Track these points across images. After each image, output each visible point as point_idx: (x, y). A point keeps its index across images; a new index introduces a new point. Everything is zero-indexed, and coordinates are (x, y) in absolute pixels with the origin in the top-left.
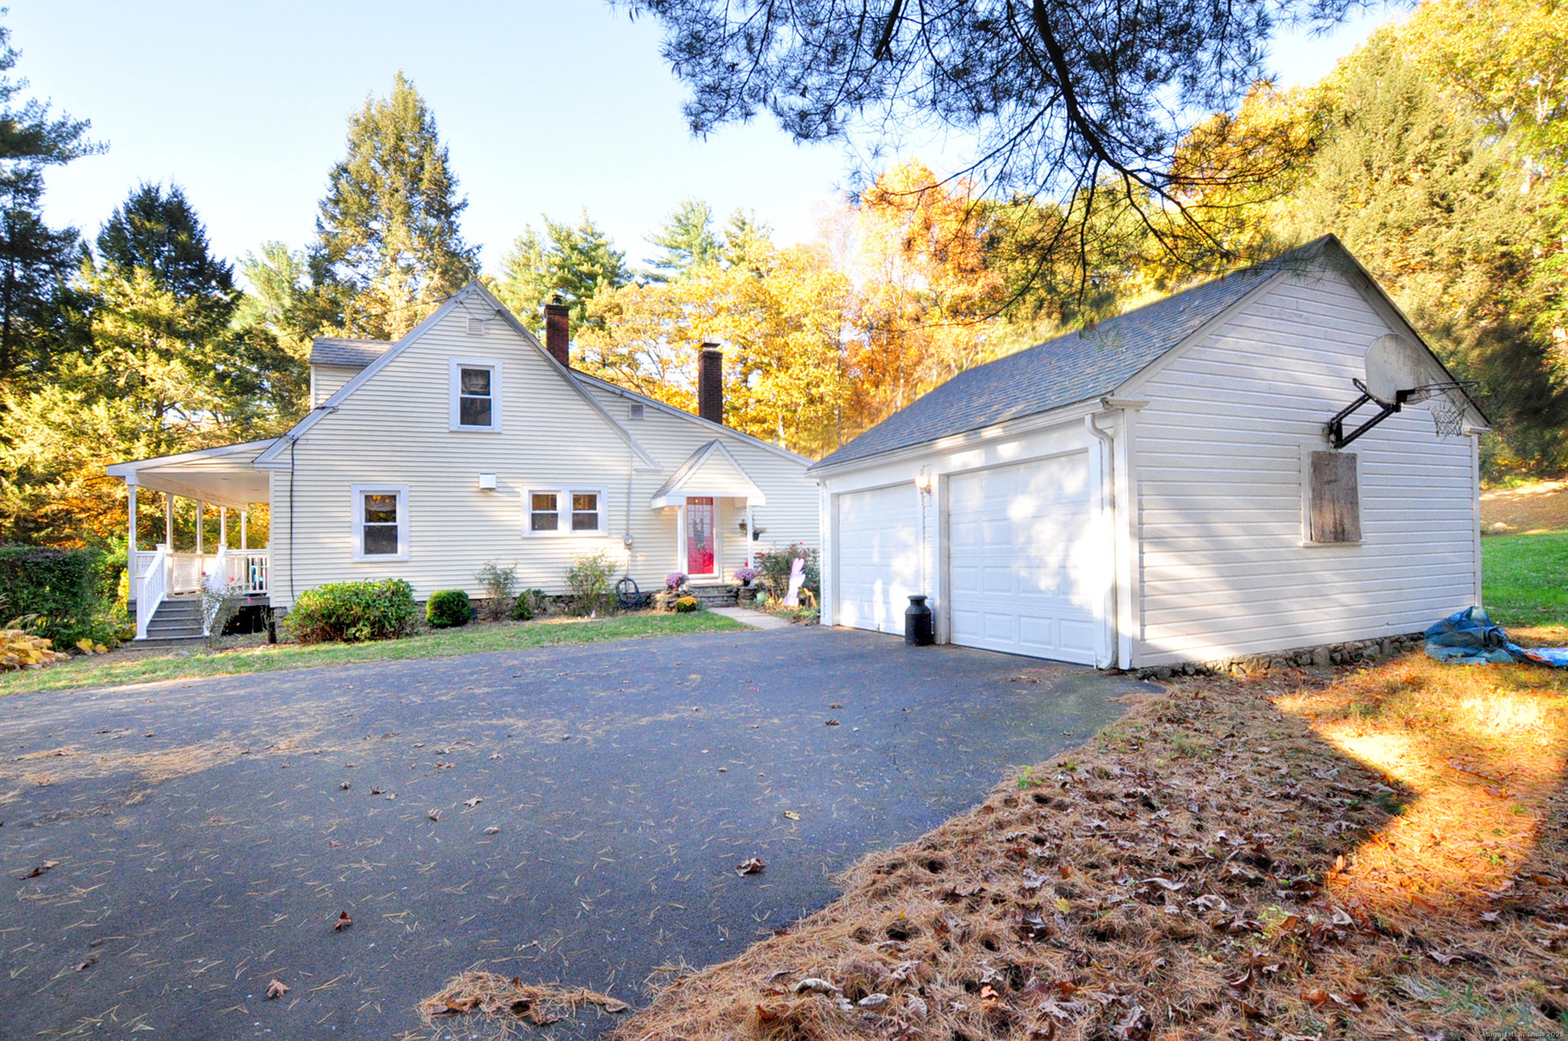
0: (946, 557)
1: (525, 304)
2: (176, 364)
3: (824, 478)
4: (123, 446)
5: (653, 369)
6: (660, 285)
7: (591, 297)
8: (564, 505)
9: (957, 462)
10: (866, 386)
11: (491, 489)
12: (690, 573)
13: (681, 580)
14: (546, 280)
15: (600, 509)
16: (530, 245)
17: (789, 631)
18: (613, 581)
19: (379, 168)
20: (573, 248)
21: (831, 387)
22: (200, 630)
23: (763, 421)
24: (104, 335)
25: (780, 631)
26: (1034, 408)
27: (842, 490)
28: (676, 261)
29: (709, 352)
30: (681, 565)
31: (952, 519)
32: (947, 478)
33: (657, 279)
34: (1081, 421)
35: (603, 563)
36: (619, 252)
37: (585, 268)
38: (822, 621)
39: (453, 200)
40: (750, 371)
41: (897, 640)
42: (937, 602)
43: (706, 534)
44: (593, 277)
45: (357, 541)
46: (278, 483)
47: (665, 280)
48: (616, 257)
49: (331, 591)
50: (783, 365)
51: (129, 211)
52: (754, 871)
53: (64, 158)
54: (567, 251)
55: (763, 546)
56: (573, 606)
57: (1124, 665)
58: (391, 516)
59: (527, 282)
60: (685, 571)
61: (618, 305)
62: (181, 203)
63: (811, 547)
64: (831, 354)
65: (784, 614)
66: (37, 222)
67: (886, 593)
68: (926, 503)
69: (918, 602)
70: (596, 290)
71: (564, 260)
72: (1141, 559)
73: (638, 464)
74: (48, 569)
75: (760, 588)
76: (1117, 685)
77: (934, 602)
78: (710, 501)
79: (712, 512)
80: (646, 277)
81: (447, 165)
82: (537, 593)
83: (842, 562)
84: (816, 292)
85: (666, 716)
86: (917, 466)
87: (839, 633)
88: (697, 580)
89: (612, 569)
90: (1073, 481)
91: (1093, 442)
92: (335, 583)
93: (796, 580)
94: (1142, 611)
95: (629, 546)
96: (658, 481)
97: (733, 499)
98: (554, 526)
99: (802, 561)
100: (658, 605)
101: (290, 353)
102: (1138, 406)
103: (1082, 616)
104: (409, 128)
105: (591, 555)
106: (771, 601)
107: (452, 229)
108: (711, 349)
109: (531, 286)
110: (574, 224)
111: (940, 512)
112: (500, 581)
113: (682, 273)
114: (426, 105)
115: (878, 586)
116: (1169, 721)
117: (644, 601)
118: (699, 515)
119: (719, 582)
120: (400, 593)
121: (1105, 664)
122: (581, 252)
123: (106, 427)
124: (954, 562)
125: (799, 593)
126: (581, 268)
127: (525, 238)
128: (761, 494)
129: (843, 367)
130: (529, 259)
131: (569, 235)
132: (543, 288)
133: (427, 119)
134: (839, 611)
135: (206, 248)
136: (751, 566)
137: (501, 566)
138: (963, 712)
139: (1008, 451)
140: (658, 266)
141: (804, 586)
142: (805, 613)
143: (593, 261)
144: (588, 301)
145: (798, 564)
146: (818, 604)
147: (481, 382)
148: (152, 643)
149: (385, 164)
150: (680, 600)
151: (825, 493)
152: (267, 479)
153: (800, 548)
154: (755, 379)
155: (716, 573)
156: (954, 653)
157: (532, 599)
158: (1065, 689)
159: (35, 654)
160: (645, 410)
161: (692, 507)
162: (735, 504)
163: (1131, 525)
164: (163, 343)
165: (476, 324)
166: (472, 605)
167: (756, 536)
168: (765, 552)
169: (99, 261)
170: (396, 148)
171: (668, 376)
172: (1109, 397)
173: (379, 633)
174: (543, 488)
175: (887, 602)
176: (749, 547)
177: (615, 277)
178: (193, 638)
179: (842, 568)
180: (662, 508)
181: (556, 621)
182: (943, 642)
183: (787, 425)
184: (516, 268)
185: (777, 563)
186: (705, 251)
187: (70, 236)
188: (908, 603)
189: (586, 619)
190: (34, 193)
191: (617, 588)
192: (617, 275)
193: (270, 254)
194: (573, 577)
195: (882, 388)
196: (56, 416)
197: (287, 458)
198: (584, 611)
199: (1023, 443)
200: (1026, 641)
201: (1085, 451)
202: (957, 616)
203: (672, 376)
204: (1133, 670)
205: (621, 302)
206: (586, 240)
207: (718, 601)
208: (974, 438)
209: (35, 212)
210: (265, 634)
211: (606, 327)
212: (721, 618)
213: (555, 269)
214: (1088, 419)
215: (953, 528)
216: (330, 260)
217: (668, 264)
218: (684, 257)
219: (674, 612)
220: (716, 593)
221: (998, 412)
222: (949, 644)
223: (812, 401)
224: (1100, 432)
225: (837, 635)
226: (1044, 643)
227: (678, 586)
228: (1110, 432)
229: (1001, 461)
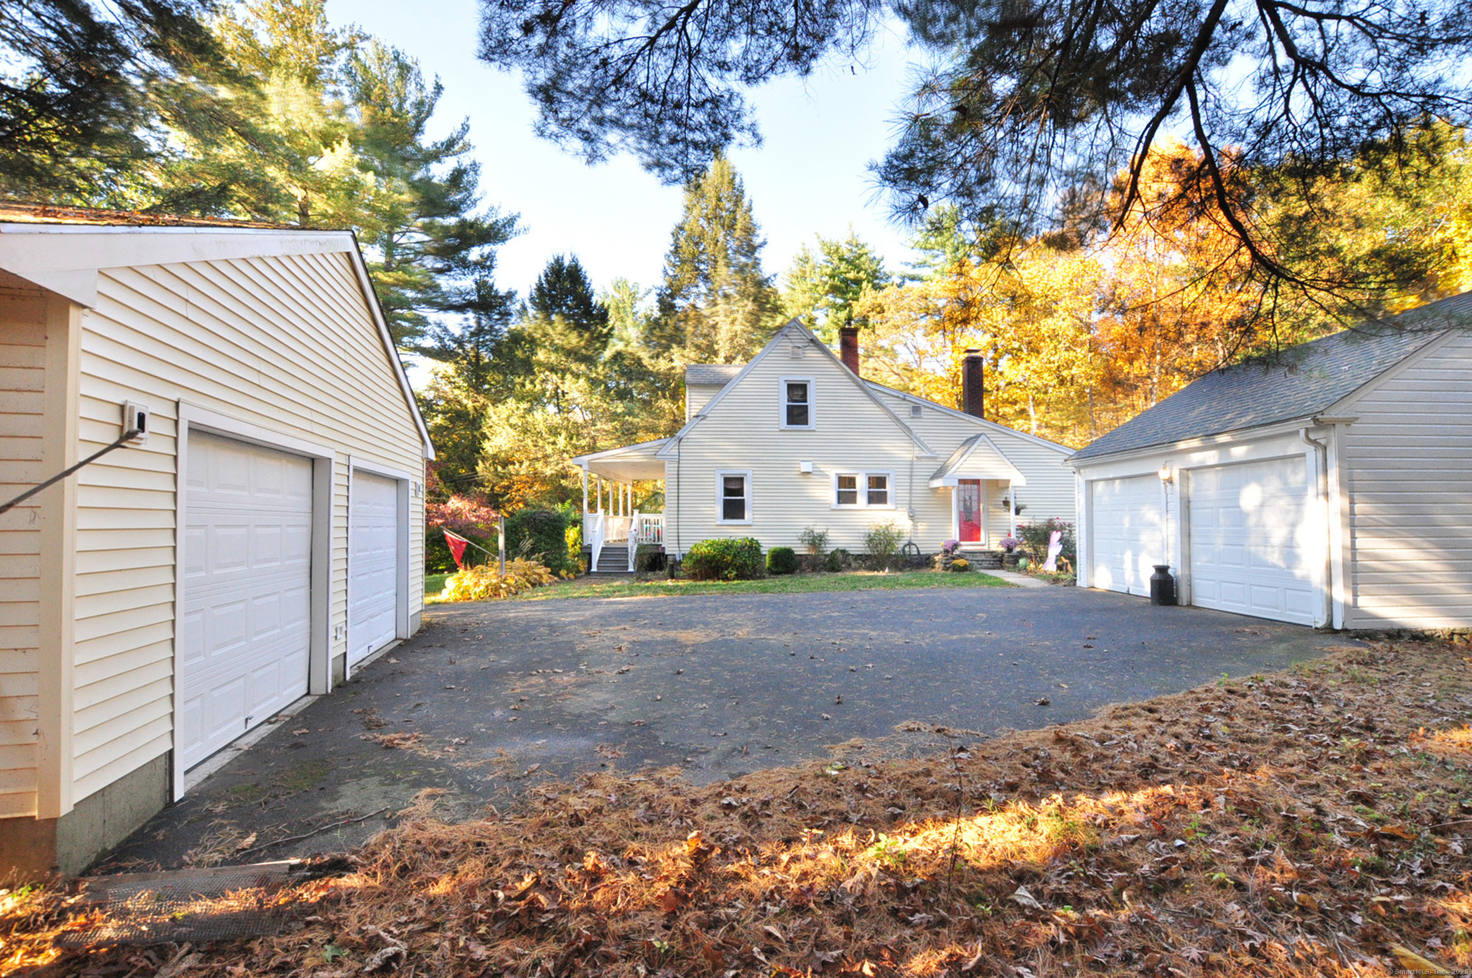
0: (1186, 534)
1: (802, 310)
2: (582, 381)
3: (1079, 468)
4: (551, 440)
5: (911, 359)
6: (916, 284)
7: (857, 300)
8: (862, 484)
9: (1197, 458)
10: (1120, 363)
11: (809, 473)
12: (962, 539)
13: (956, 546)
14: (820, 289)
15: (889, 488)
16: (806, 260)
17: (1051, 590)
18: (900, 545)
19: (705, 224)
20: (841, 259)
21: (1083, 369)
22: (627, 567)
23: (1015, 402)
24: (540, 364)
25: (1044, 590)
26: (1259, 420)
27: (1094, 478)
28: (930, 261)
29: (972, 358)
30: (954, 533)
31: (1192, 505)
32: (1187, 472)
33: (913, 279)
34: (1297, 433)
35: (894, 530)
36: (878, 257)
37: (851, 275)
38: (1078, 583)
39: (757, 241)
40: (1001, 357)
41: (1144, 601)
42: (1179, 573)
43: (974, 509)
44: (858, 282)
45: (719, 509)
46: (671, 468)
47: (921, 279)
48: (875, 262)
49: (711, 545)
50: (1035, 350)
51: (546, 275)
52: (1043, 704)
53: (504, 239)
54: (836, 262)
55: (1024, 520)
56: (868, 563)
57: (1338, 625)
58: (740, 492)
59: (804, 292)
60: (958, 539)
61: (880, 305)
62: (576, 265)
63: (1067, 522)
64: (1085, 337)
65: (1046, 577)
66: (491, 287)
67: (1135, 563)
68: (1169, 491)
69: (1162, 570)
70: (862, 294)
71: (833, 270)
72: (1353, 543)
73: (917, 452)
74: (546, 524)
75: (1022, 554)
76: (1330, 640)
77: (1176, 569)
78: (977, 482)
79: (979, 490)
80: (903, 278)
81: (752, 213)
82: (843, 552)
83: (1095, 536)
84: (1068, 280)
85: (968, 636)
86: (1162, 461)
87: (1094, 593)
88: (967, 546)
89: (900, 535)
90: (1296, 478)
91: (1310, 450)
92: (712, 539)
93: (1055, 549)
94: (1355, 583)
95: (912, 518)
96: (935, 466)
97: (997, 481)
98: (854, 501)
99: (1059, 533)
100: (937, 565)
101: (651, 368)
102: (1348, 422)
103: (1304, 585)
104: (725, 192)
105: (883, 524)
106: (1032, 566)
107: (756, 264)
108: (974, 354)
109: (807, 295)
110: (840, 238)
111: (1181, 499)
112: (816, 541)
113: (936, 271)
114: (736, 170)
115: (1128, 556)
116: (1358, 663)
117: (925, 562)
118: (968, 494)
119: (986, 548)
120: (753, 548)
121: (1321, 623)
122: (848, 262)
123: (541, 427)
124: (1194, 539)
125: (1056, 561)
126: (848, 275)
127: (801, 254)
128: (1022, 476)
129: (1094, 346)
130: (804, 272)
131: (837, 251)
132: (817, 295)
133: (737, 180)
134: (1093, 576)
135: (592, 295)
136: (1013, 536)
137: (818, 530)
138: (1190, 647)
139: (1239, 452)
140: (914, 266)
141: (1061, 554)
142: (1064, 577)
143: (858, 269)
144: (854, 303)
145: (1055, 536)
146: (1075, 569)
147: (801, 393)
148: (603, 575)
149: (709, 220)
150: (956, 562)
151: (1080, 480)
152: (664, 465)
153: (1057, 523)
154: (1005, 363)
155: (982, 541)
156: (1191, 612)
157: (840, 556)
158: (1280, 640)
159: (545, 577)
160: (923, 409)
161: (962, 486)
162: (999, 485)
163: (1342, 514)
164: (574, 367)
165: (796, 350)
166: (797, 559)
167: (1018, 512)
168: (1025, 524)
169: (531, 311)
170: (717, 206)
171: (923, 365)
172: (1319, 416)
173: (742, 576)
174: (846, 472)
175: (1136, 570)
176: (1013, 520)
177: (876, 279)
178: (622, 573)
179: (1096, 541)
180: (938, 488)
181: (860, 573)
182: (1185, 603)
183: (1037, 403)
184: (794, 280)
185: (1037, 534)
186: (957, 249)
187: (510, 295)
188: (1153, 571)
189: (881, 573)
190: (490, 268)
191: (903, 550)
192: (877, 278)
193: (617, 287)
194: (871, 540)
195: (1136, 364)
196: (513, 420)
197: (675, 451)
198: (879, 566)
199: (1251, 447)
200: (1256, 605)
201: (1303, 455)
202: (1196, 582)
203: (928, 365)
204: (1345, 630)
205: (883, 303)
206: (851, 250)
207: (985, 564)
208: (1210, 442)
209: (491, 281)
210: (666, 571)
211: (870, 325)
212: (991, 577)
213: (826, 279)
214: (1302, 432)
215: (1193, 512)
216: (672, 296)
217: (923, 264)
218: (937, 256)
219: (949, 572)
220: (983, 558)
221: (1231, 421)
222: (1190, 605)
223: (1062, 382)
224: (1314, 442)
225: (1091, 594)
226: (1272, 607)
227: (953, 550)
228: (1323, 442)
229: (1234, 460)
